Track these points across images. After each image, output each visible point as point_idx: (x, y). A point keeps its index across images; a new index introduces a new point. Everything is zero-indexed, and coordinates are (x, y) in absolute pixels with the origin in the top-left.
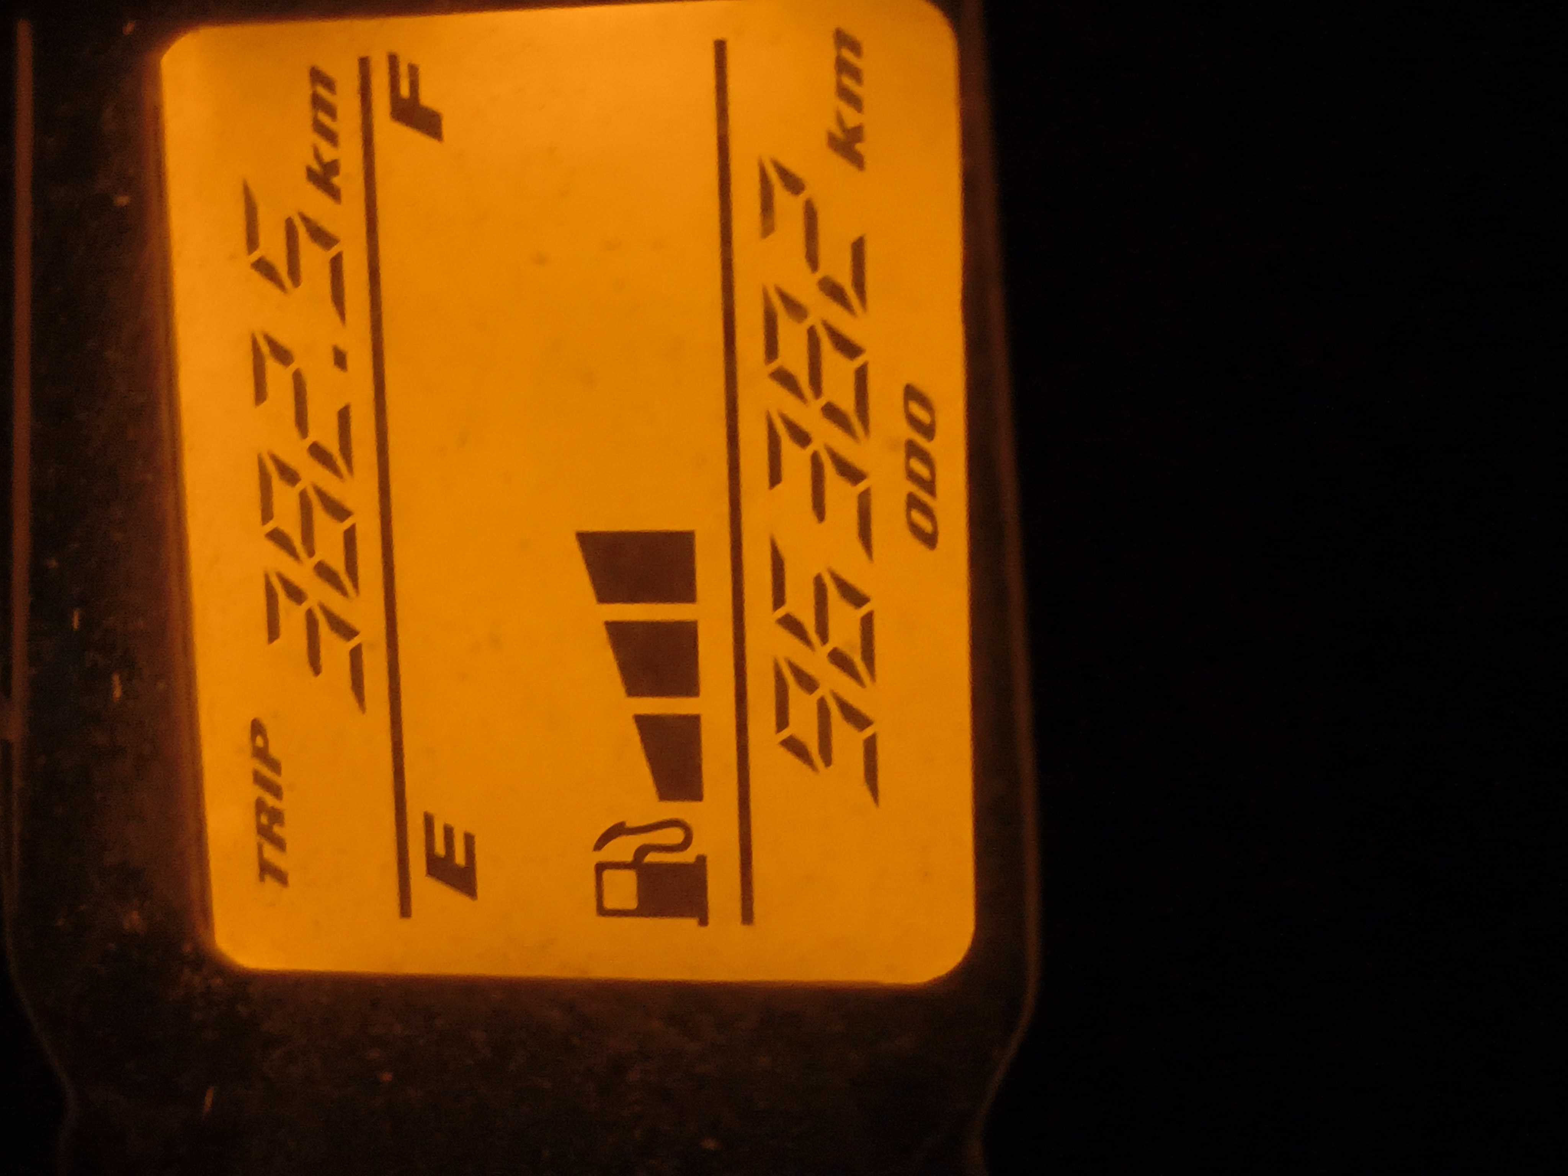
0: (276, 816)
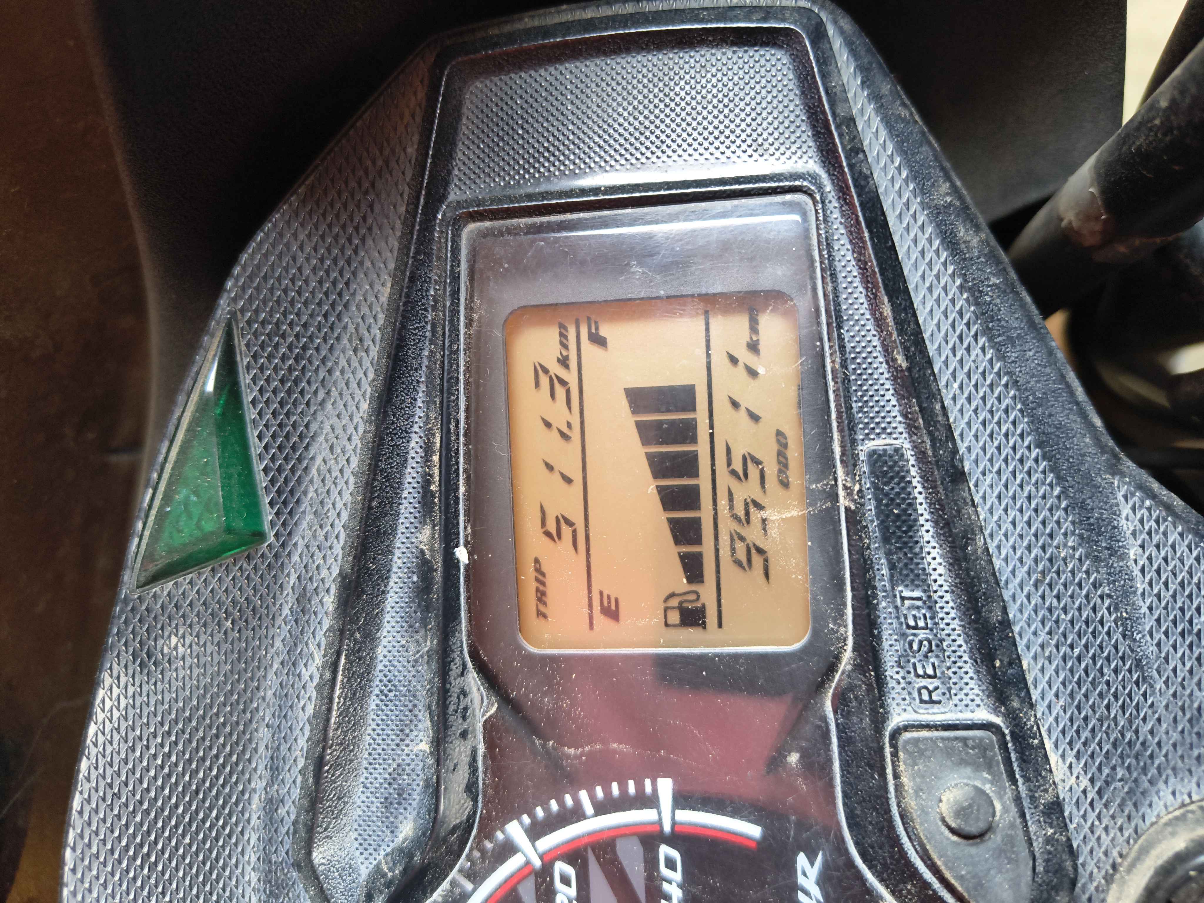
0: (544, 594)
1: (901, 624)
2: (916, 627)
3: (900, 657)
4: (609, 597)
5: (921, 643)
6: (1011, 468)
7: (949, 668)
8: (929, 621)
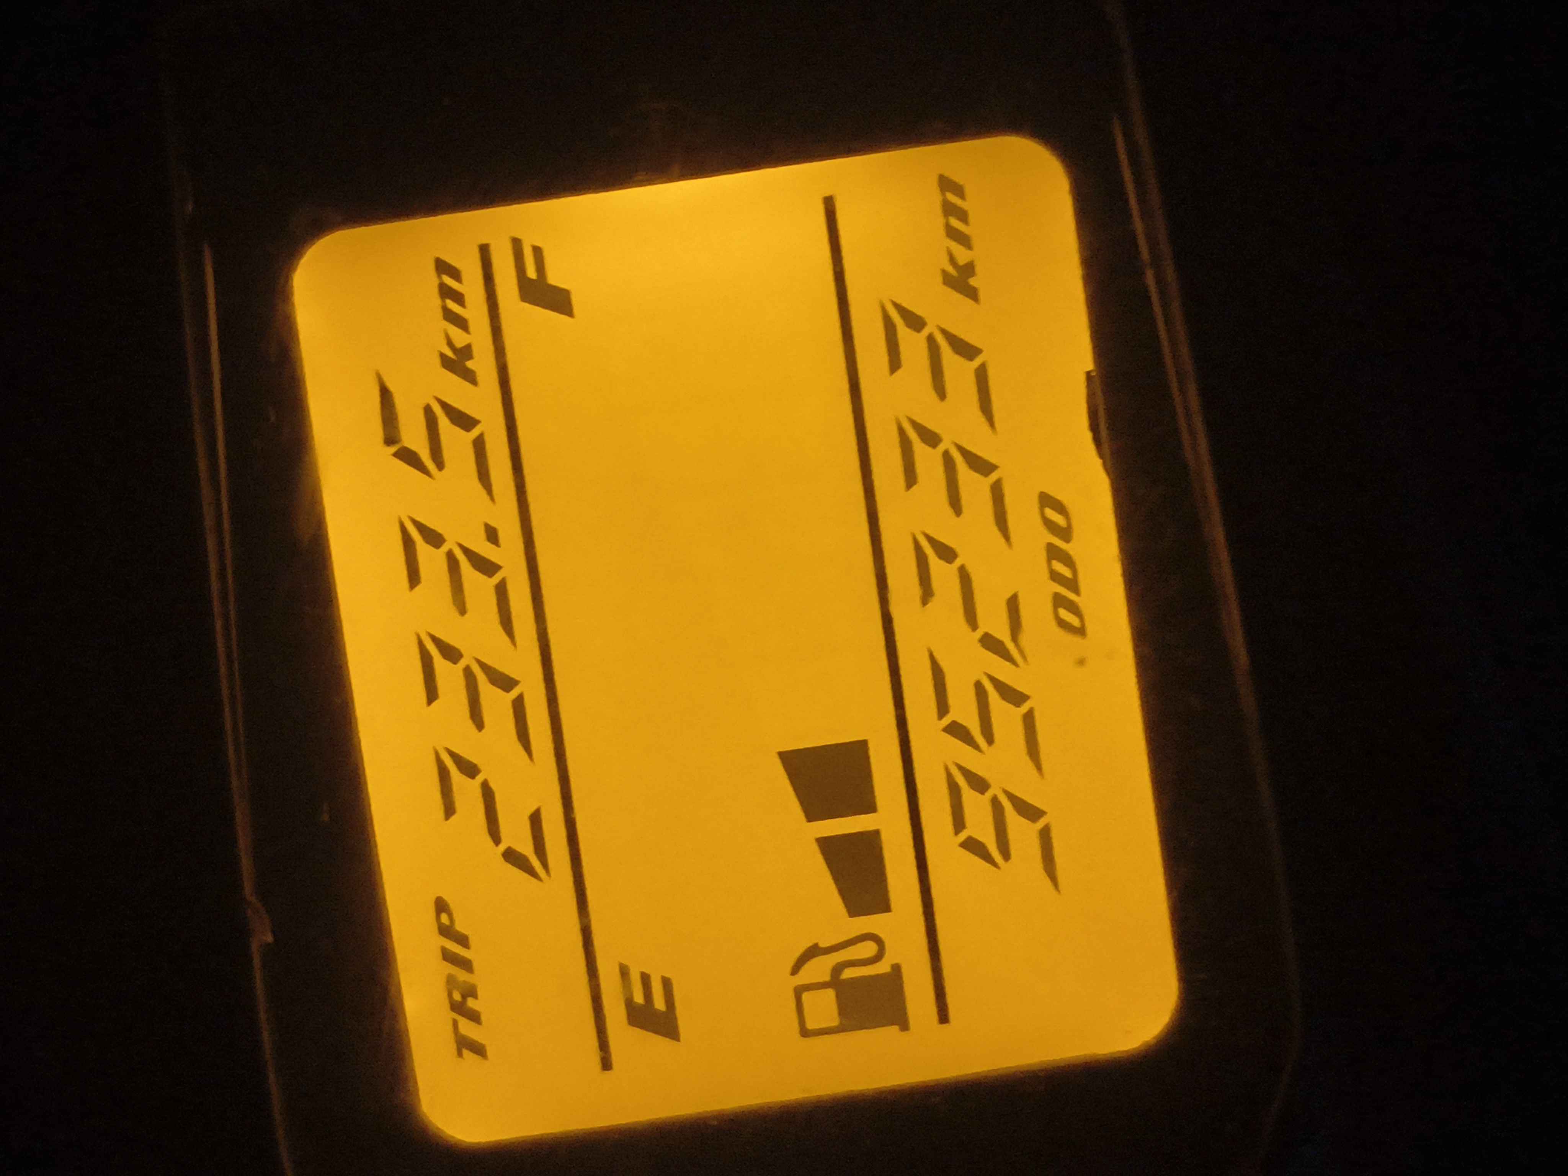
0: (469, 991)
4: (645, 979)
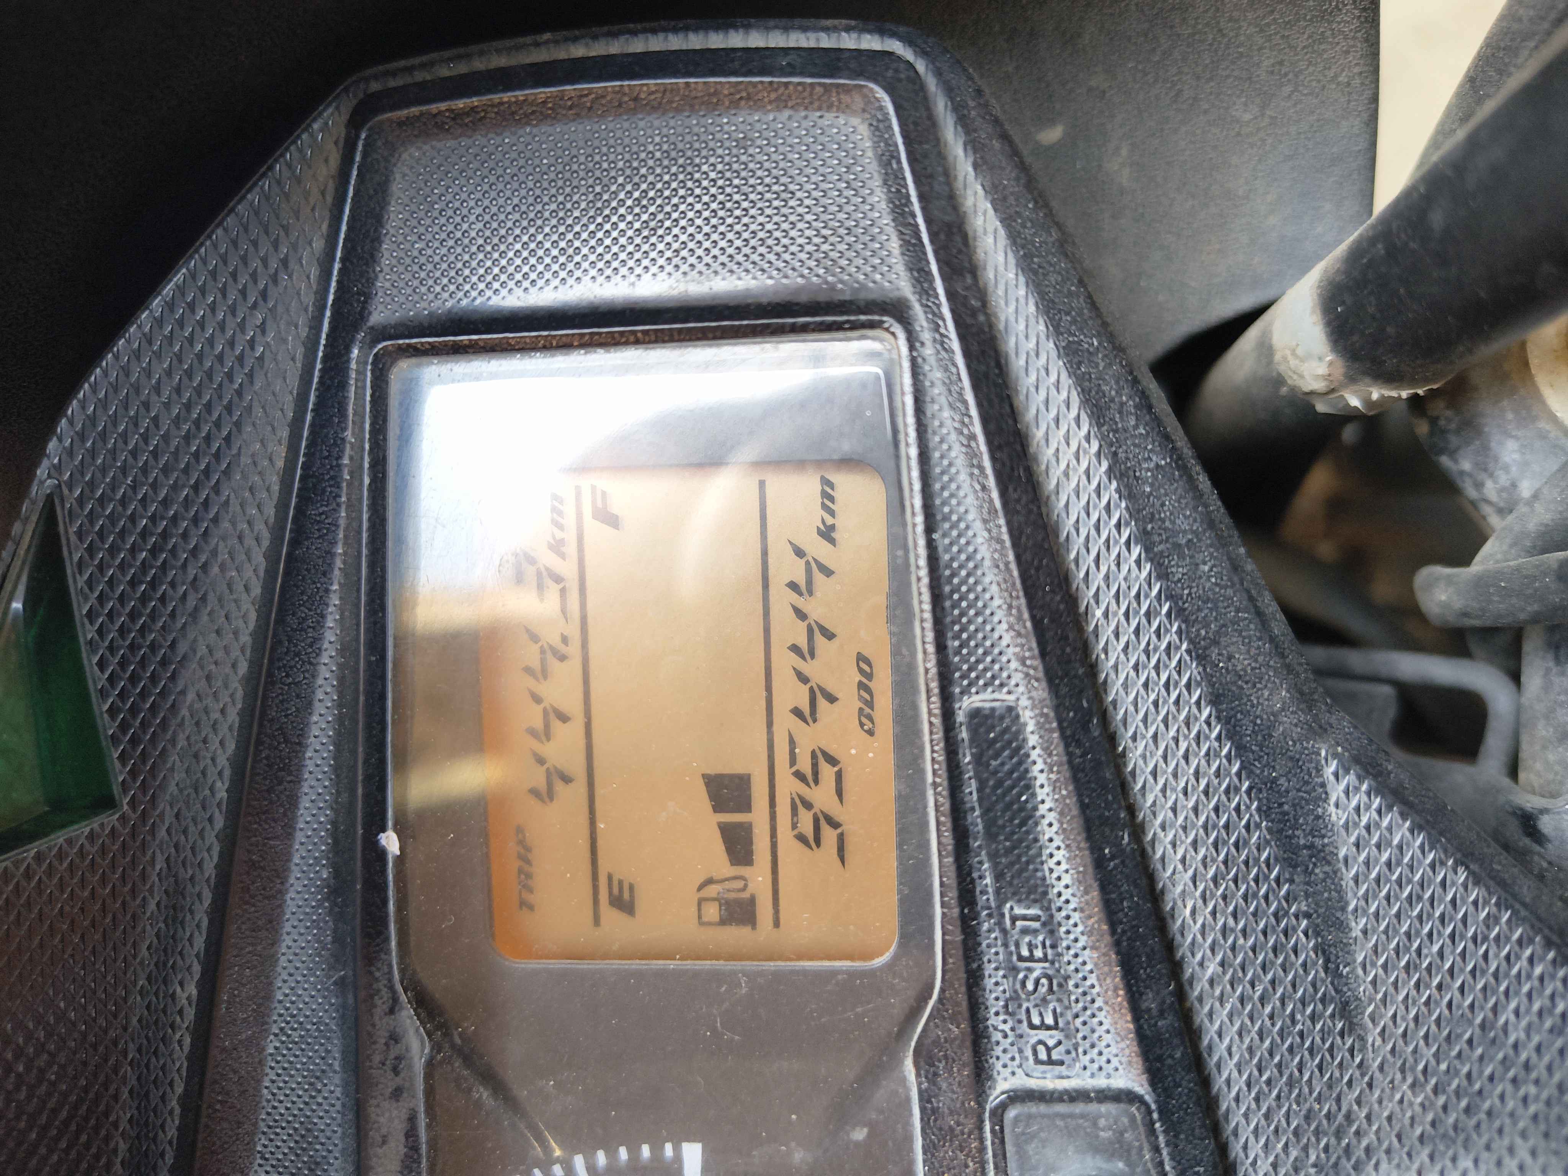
0: (528, 875)
1: (1011, 953)
2: (1031, 958)
3: (1007, 1001)
4: (620, 883)
5: (1037, 982)
6: (1172, 733)
7: (1077, 1016)
8: (1050, 951)
